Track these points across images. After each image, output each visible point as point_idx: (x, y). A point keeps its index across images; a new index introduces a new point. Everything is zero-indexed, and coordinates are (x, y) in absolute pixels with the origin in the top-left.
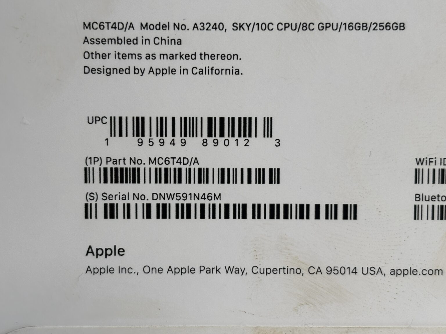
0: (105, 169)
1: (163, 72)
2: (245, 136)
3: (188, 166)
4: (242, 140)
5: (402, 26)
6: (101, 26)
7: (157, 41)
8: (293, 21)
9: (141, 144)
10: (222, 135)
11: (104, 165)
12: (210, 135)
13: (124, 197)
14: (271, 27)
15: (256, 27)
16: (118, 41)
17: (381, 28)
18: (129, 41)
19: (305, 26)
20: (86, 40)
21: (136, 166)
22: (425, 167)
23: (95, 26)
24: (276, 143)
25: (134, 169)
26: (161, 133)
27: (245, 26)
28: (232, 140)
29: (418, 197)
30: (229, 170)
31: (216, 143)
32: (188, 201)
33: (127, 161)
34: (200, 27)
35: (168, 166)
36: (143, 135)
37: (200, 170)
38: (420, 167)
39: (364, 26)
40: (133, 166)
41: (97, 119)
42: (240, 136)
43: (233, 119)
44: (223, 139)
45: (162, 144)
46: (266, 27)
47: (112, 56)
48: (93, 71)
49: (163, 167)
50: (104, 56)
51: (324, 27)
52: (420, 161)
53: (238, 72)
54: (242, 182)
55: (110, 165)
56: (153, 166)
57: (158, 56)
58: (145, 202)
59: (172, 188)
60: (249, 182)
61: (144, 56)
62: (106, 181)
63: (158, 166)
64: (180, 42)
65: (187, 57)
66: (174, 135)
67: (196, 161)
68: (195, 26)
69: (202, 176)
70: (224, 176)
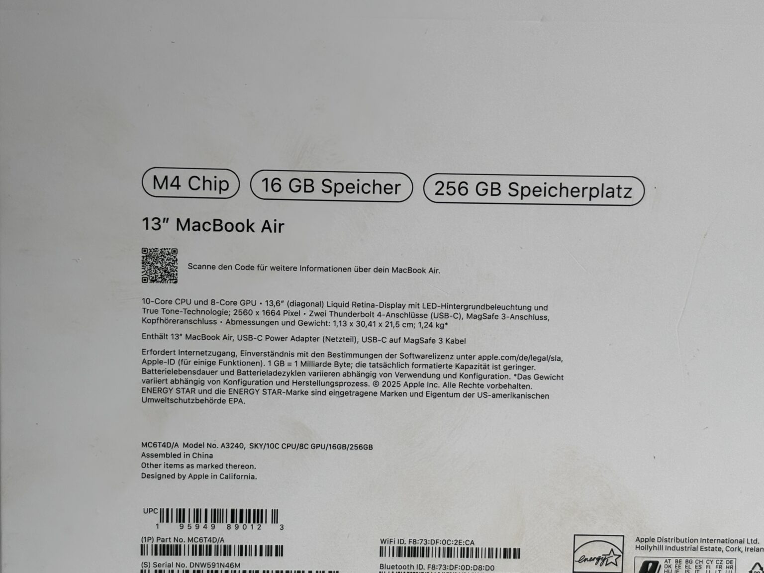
0: (156, 546)
1: (199, 477)
2: (258, 522)
3: (216, 544)
4: (256, 525)
5: (371, 447)
6: (155, 445)
7: (195, 455)
8: (293, 442)
9: (182, 528)
10: (241, 521)
11: (155, 543)
12: (232, 521)
13: (169, 566)
14: (277, 446)
15: (267, 446)
16: (167, 455)
17: (356, 448)
18: (174, 456)
19: (302, 446)
20: (143, 455)
21: (179, 543)
22: (387, 546)
23: (150, 445)
24: (280, 527)
25: (177, 546)
26: (197, 519)
27: (259, 446)
28: (249, 525)
29: (382, 566)
30: (246, 546)
31: (237, 528)
32: (216, 568)
33: (172, 540)
34: (226, 446)
35: (202, 544)
36: (184, 521)
37: (225, 546)
38: (383, 545)
39: (344, 447)
40: (176, 543)
41: (150, 510)
42: (254, 522)
43: (250, 510)
44: (242, 524)
45: (198, 528)
46: (274, 446)
47: (162, 466)
48: (148, 476)
49: (198, 544)
50: (156, 466)
51: (316, 447)
52: (383, 541)
53: (253, 477)
54: (256, 555)
55: (160, 543)
56: (191, 544)
57: (195, 466)
58: (185, 569)
59: (204, 559)
60: (261, 555)
61: (185, 466)
62: (156, 554)
63: (194, 544)
64: (211, 456)
65: (217, 466)
66: (206, 521)
67: (222, 540)
68: (223, 445)
69: (227, 551)
70: (243, 551)
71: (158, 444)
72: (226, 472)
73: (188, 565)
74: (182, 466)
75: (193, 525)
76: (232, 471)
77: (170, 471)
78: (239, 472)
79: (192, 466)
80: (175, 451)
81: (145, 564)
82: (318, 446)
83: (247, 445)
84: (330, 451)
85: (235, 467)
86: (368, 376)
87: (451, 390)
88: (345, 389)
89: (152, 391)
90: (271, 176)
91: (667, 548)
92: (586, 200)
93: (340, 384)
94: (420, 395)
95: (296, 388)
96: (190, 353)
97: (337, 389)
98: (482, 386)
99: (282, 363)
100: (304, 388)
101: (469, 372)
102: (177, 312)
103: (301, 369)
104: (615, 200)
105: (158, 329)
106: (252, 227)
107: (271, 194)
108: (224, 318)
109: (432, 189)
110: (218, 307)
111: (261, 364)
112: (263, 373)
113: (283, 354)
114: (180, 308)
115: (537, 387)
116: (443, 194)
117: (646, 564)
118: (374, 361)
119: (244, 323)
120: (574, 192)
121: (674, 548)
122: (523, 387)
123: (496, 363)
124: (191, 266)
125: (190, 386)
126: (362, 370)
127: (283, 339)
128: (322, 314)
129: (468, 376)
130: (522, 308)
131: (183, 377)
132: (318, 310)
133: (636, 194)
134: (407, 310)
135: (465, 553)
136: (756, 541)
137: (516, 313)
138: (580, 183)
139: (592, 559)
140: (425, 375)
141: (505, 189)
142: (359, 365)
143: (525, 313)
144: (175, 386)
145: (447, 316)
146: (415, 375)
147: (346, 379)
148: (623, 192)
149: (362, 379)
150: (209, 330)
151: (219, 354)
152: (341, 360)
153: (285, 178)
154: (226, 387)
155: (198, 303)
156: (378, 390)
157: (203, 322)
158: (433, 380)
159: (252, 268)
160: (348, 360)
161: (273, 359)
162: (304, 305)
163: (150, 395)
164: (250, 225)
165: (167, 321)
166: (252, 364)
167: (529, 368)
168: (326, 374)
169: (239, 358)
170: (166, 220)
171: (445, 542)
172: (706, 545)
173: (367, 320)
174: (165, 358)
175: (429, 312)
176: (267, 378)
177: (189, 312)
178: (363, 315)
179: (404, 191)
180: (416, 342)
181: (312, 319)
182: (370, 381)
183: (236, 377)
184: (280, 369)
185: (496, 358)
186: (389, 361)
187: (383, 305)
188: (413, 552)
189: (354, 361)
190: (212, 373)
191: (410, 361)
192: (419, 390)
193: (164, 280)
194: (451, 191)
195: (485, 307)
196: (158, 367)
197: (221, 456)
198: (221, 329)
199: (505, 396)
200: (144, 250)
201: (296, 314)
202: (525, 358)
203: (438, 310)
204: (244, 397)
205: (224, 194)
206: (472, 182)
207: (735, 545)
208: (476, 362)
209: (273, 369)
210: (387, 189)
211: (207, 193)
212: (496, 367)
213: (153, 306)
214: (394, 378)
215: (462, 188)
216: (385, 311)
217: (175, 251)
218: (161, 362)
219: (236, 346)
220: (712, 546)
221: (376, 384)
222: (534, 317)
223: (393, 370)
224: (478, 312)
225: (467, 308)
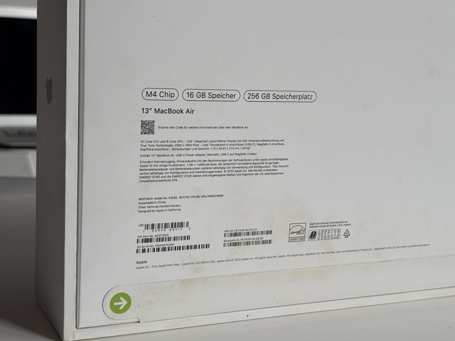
0: (143, 239)
1: (160, 211)
2: (181, 227)
3: (165, 237)
4: (180, 228)
5: (222, 196)
6: (144, 199)
7: (159, 202)
8: (195, 195)
9: (153, 231)
10: (175, 227)
11: (143, 238)
12: (172, 227)
13: (148, 247)
14: (189, 197)
15: (185, 197)
16: (148, 203)
17: (217, 196)
18: (151, 203)
19: (198, 197)
20: (139, 203)
21: (151, 237)
22: (227, 233)
23: (142, 199)
24: (189, 229)
25: (151, 238)
26: (159, 228)
27: (182, 197)
28: (178, 228)
29: (225, 241)
30: (176, 237)
31: (173, 230)
32: (165, 246)
33: (149, 236)
34: (170, 198)
35: (160, 237)
36: (154, 229)
37: (169, 237)
38: (226, 233)
39: (213, 196)
40: (150, 237)
41: (141, 225)
42: (180, 227)
43: (178, 223)
44: (175, 228)
45: (159, 231)
46: (188, 197)
47: (146, 207)
48: (141, 212)
49: (159, 237)
50: (144, 207)
51: (203, 196)
52: (226, 231)
53: (180, 210)
54: (180, 240)
55: (144, 238)
56: (156, 237)
57: (159, 207)
58: (153, 247)
59: (161, 243)
60: (182, 240)
61: (155, 207)
62: (143, 242)
63: (157, 237)
64: (165, 202)
65: (167, 206)
66: (162, 228)
67: (168, 235)
68: (169, 198)
69: (169, 239)
70: (175, 239)
71: (145, 199)
72: (170, 208)
73: (154, 246)
74: (154, 207)
75: (157, 230)
76: (172, 208)
77: (149, 209)
78: (175, 208)
79: (158, 207)
80: (152, 201)
81: (139, 247)
82: (204, 196)
83: (178, 197)
84: (208, 198)
85: (173, 206)
86: (222, 168)
87: (251, 173)
88: (214, 174)
89: (143, 177)
90: (190, 91)
91: (319, 226)
92: (297, 100)
93: (212, 172)
94: (240, 175)
95: (197, 174)
96: (158, 162)
97: (211, 174)
98: (261, 170)
99: (192, 165)
100: (199, 174)
101: (258, 165)
102: (154, 146)
103: (198, 167)
104: (307, 100)
105: (147, 153)
106: (183, 111)
107: (190, 99)
108: (171, 148)
109: (247, 96)
110: (169, 144)
111: (184, 165)
112: (185, 169)
113: (192, 161)
114: (155, 144)
115: (280, 170)
116: (250, 98)
117: (313, 232)
118: (225, 163)
119: (179, 149)
120: (294, 97)
121: (321, 226)
122: (275, 170)
123: (266, 161)
124: (159, 127)
125: (158, 175)
126: (220, 166)
127: (192, 155)
128: (207, 145)
129: (257, 167)
130: (276, 141)
131: (155, 171)
132: (205, 143)
133: (314, 98)
134: (237, 143)
135: (253, 234)
136: (347, 222)
137: (274, 142)
138: (296, 94)
139: (295, 232)
140: (242, 167)
141: (271, 96)
142: (219, 164)
143: (276, 142)
144: (152, 175)
145: (250, 144)
146: (239, 168)
147: (215, 170)
148: (310, 97)
149: (220, 170)
150: (165, 152)
151: (169, 162)
152: (213, 163)
153: (195, 92)
154: (171, 175)
155: (162, 142)
156: (226, 173)
157: (163, 149)
158: (245, 169)
159: (182, 128)
160: (215, 163)
161: (189, 163)
162: (200, 142)
163: (142, 179)
164: (182, 111)
165: (150, 149)
166: (181, 165)
167: (277, 163)
168: (207, 168)
169: (176, 163)
170: (151, 109)
171: (247, 230)
172: (331, 224)
173: (223, 147)
174: (149, 164)
175: (244, 143)
176: (186, 171)
177: (158, 146)
178: (221, 145)
179: (237, 97)
180: (239, 155)
181: (203, 147)
182: (223, 170)
183: (175, 171)
184: (191, 167)
185: (266, 160)
186: (230, 162)
187: (229, 141)
188: (236, 235)
189: (218, 163)
190: (166, 169)
191: (237, 162)
192: (240, 173)
193: (149, 133)
194: (253, 97)
195: (263, 141)
196: (146, 168)
197: (169, 202)
198: (170, 152)
199: (269, 174)
200: (142, 121)
201: (198, 145)
202: (276, 159)
203: (247, 142)
204: (178, 178)
205: (173, 99)
206: (260, 93)
207: (340, 224)
208: (260, 161)
209: (188, 167)
210: (231, 96)
211: (166, 98)
212: (266, 163)
213: (144, 144)
214: (231, 169)
215: (257, 96)
216: (229, 143)
217: (154, 121)
218: (147, 166)
219: (175, 159)
220: (333, 224)
221: (225, 171)
222: (279, 144)
223: (231, 166)
224: (261, 143)
225: (257, 141)
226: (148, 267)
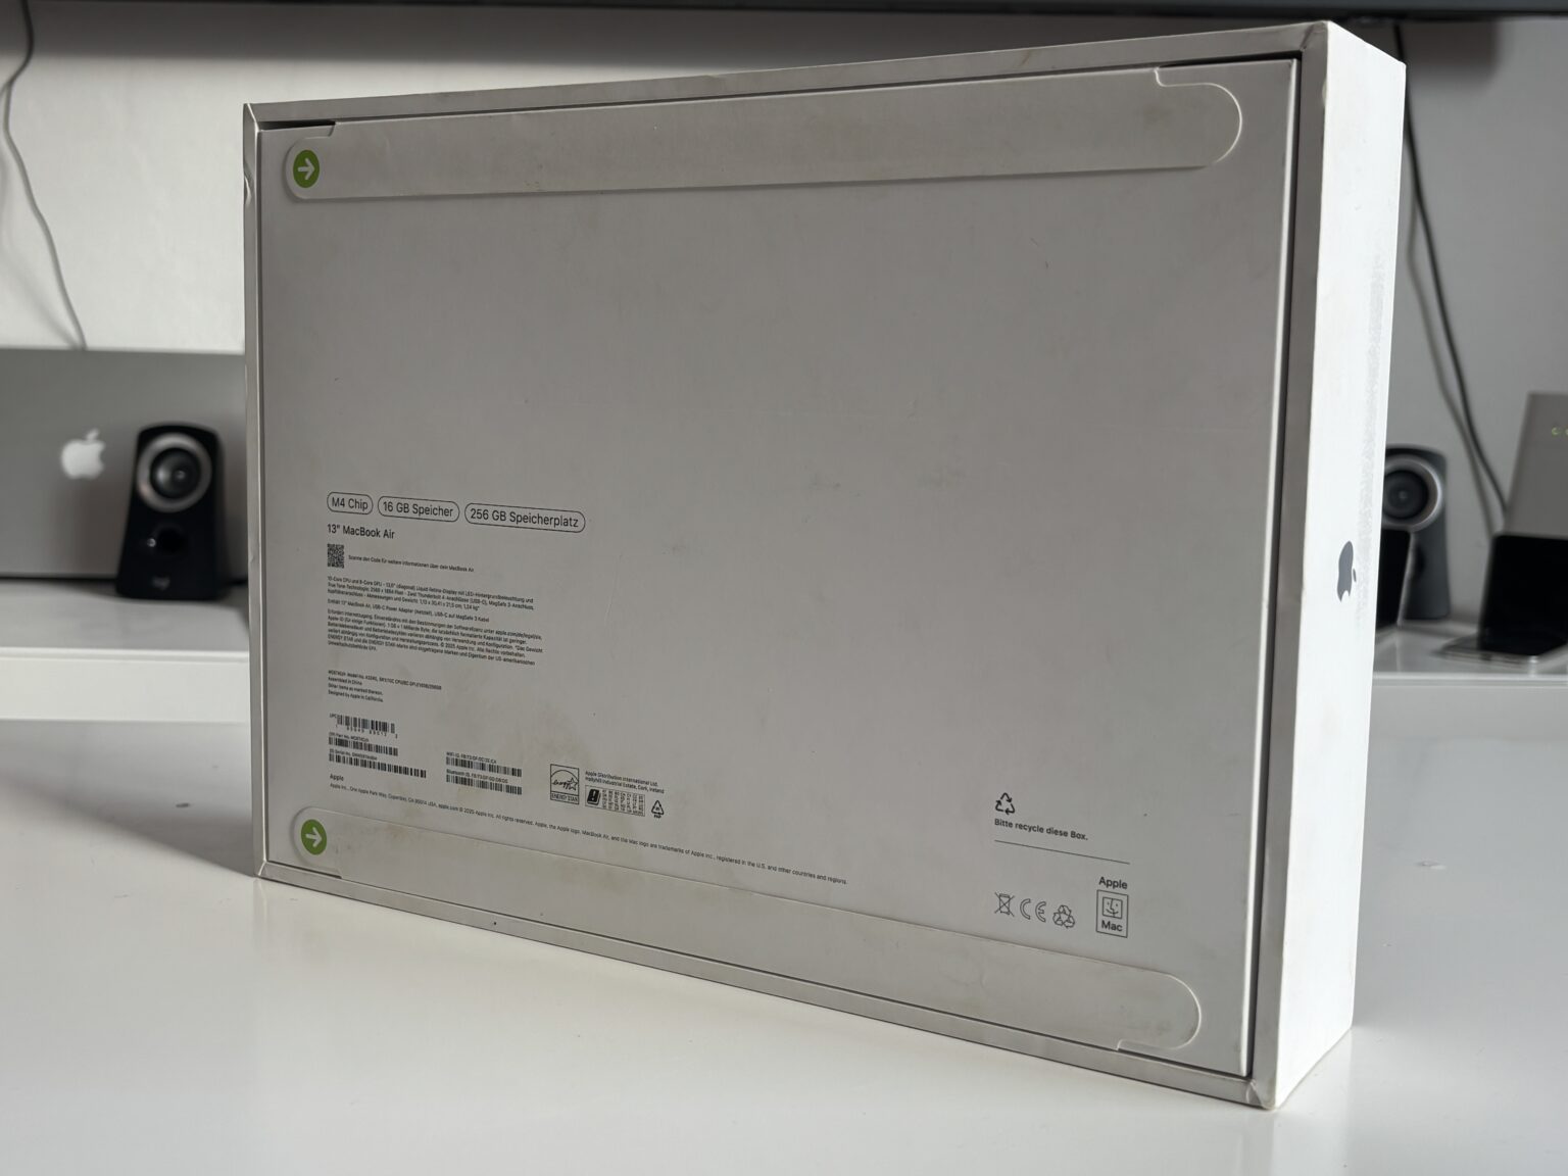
0: (336, 739)
1: (355, 697)
2: (385, 731)
3: (364, 742)
4: (383, 733)
5: (440, 688)
9: (348, 729)
10: (376, 729)
11: (335, 737)
12: (372, 728)
13: (343, 753)
14: (393, 681)
16: (340, 680)
18: (344, 681)
19: (405, 683)
20: (329, 678)
21: (347, 739)
22: (450, 757)
23: (333, 672)
24: (396, 736)
25: (346, 741)
26: (355, 726)
27: (384, 680)
28: (380, 732)
29: (448, 771)
30: (379, 746)
31: (375, 733)
32: (365, 759)
33: (344, 737)
34: (368, 678)
35: (358, 741)
36: (349, 725)
37: (369, 745)
40: (345, 739)
41: (333, 715)
42: (383, 731)
43: (380, 722)
44: (377, 731)
45: (355, 730)
46: (391, 681)
47: (338, 687)
48: (332, 693)
49: (356, 741)
50: (335, 687)
51: (412, 684)
52: (448, 754)
53: (381, 701)
54: (384, 753)
55: (338, 737)
56: (353, 740)
58: (350, 757)
60: (387, 753)
61: (349, 688)
62: (336, 744)
64: (361, 684)
65: (364, 691)
66: (360, 727)
67: (368, 740)
68: (366, 677)
71: (336, 672)
73: (351, 754)
75: (353, 728)
77: (341, 691)
78: (374, 695)
79: (352, 689)
80: (344, 678)
81: (331, 750)
82: (414, 684)
83: (378, 679)
84: (420, 688)
86: (438, 638)
87: (482, 654)
88: (426, 646)
89: (333, 637)
90: (389, 500)
91: (604, 781)
92: (552, 527)
93: (424, 643)
94: (465, 655)
95: (402, 643)
96: (351, 614)
97: (422, 646)
98: (498, 652)
99: (394, 626)
100: (406, 643)
101: (491, 642)
102: (344, 587)
103: (405, 631)
104: (568, 528)
105: (336, 597)
106: (379, 534)
107: (388, 513)
108: (366, 593)
109: (469, 514)
110: (363, 585)
111: (384, 625)
112: (385, 631)
113: (395, 620)
114: (346, 584)
115: (529, 656)
116: (475, 518)
117: (592, 791)
118: (441, 629)
119: (376, 597)
120: (546, 520)
121: (607, 782)
122: (521, 655)
123: (506, 637)
124: (350, 558)
125: (350, 636)
126: (434, 634)
127: (395, 609)
128: (414, 595)
129: (490, 645)
130: (519, 600)
131: (347, 629)
132: (412, 591)
133: (580, 524)
134: (458, 596)
135: (491, 769)
136: (655, 784)
137: (516, 603)
138: (550, 514)
139: (561, 783)
140: (467, 642)
141: (508, 517)
142: (434, 631)
143: (520, 603)
144: (343, 635)
145: (478, 602)
146: (463, 641)
147: (426, 640)
148: (573, 522)
149: (435, 641)
150: (359, 600)
151: (365, 616)
152: (424, 627)
153: (395, 502)
154: (368, 639)
155: (354, 582)
156: (444, 649)
157: (356, 594)
158: (472, 645)
159: (379, 561)
160: (427, 627)
161: (390, 622)
162: (404, 587)
163: (332, 640)
165: (339, 592)
166: (380, 624)
167: (523, 642)
168: (416, 635)
169: (373, 620)
170: (338, 526)
171: (481, 759)
172: (627, 783)
173: (438, 601)
174: (339, 616)
175: (469, 598)
176: (388, 635)
177: (350, 587)
178: (435, 597)
179: (455, 514)
180: (463, 618)
181: (409, 598)
182: (439, 642)
183: (372, 633)
184: (394, 629)
185: (505, 633)
186: (449, 630)
187: (445, 591)
188: (464, 764)
189: (431, 628)
190: (361, 628)
191: (459, 631)
192: (464, 651)
193: (338, 566)
194: (479, 516)
195: (499, 597)
196: (335, 622)
197: (367, 684)
198: (364, 600)
199: (510, 661)
200: (329, 545)
201: (401, 593)
202: (520, 635)
203: (474, 597)
204: (376, 646)
205: (366, 511)
206: (491, 509)
207: (644, 785)
208: (494, 635)
209: (390, 629)
210: (446, 512)
211: (357, 510)
212: (506, 640)
213: (332, 582)
214: (451, 642)
215: (484, 514)
216: (446, 595)
217: (343, 547)
218: (337, 619)
219: (372, 612)
220: (631, 783)
221: (442, 645)
222: (526, 607)
223: (451, 636)
224: (495, 600)
225: (489, 597)
226: (344, 787)
